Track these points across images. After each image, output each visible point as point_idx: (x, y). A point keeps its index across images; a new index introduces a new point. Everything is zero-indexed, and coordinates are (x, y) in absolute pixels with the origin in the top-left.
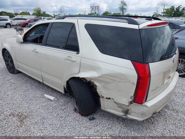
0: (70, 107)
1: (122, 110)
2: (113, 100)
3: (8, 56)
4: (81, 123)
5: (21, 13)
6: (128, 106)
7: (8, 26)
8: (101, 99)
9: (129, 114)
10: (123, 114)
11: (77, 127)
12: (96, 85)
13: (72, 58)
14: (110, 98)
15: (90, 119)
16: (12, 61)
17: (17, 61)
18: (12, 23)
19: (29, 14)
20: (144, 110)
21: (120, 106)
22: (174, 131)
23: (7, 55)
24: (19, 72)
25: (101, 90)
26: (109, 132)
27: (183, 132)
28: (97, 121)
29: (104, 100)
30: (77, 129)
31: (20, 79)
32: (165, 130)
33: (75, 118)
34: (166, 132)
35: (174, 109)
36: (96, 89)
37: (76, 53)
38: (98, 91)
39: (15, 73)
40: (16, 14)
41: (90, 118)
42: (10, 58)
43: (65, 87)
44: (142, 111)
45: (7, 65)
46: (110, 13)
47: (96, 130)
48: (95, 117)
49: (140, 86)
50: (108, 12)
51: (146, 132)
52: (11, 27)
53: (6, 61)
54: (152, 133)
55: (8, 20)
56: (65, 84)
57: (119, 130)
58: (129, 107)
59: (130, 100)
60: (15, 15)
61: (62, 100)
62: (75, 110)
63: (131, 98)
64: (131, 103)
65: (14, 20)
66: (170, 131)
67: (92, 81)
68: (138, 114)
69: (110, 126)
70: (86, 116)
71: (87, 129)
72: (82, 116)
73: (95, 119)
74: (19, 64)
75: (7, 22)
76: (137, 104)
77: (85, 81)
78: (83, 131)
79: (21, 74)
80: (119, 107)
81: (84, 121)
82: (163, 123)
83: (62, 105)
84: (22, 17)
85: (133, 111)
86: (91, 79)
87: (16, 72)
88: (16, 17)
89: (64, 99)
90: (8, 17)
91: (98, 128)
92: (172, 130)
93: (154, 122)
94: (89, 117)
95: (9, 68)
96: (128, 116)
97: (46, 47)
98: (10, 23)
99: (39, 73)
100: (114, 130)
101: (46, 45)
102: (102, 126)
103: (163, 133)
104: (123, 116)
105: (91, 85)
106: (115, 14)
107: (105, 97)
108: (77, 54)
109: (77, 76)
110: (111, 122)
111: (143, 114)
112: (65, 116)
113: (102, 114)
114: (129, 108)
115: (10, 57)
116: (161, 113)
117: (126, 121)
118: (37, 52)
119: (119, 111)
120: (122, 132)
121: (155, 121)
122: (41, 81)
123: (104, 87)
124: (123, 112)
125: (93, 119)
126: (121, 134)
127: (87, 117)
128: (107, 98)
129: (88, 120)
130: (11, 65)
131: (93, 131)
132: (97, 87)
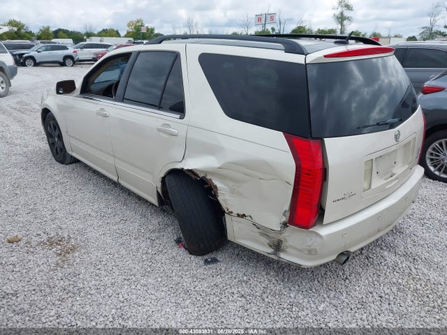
0: (169, 236)
1: (267, 241)
2: (250, 219)
3: (53, 125)
4: (186, 268)
5: (100, 32)
6: (280, 232)
7: (69, 62)
8: (227, 217)
9: (283, 251)
10: (270, 250)
11: (174, 274)
12: (216, 187)
13: (170, 127)
14: (244, 215)
15: (206, 262)
16: (60, 137)
17: (70, 136)
18: (77, 55)
19: (117, 34)
20: (313, 243)
21: (264, 231)
22: (391, 298)
23: (52, 123)
24: (76, 161)
25: (227, 197)
26: (240, 290)
27: (412, 302)
28: (221, 266)
29: (233, 218)
30: (174, 278)
31: (76, 176)
32: (371, 295)
33: (173, 257)
34: (371, 299)
35: (409, 253)
36: (215, 196)
37: (178, 116)
38: (220, 198)
39: (67, 162)
40: (89, 35)
41: (206, 259)
42: (57, 130)
43: (160, 191)
44: (309, 246)
45: (52, 145)
46: (309, 29)
47: (212, 284)
48: (218, 259)
49: (300, 187)
50: (304, 28)
51: (325, 296)
52: (74, 64)
53: (49, 135)
54: (338, 298)
55: (68, 49)
56: (159, 185)
57: (263, 285)
58: (283, 235)
59: (284, 219)
60: (85, 37)
61: (156, 221)
62: (178, 241)
63: (284, 214)
64: (285, 225)
65: (81, 48)
66: (381, 297)
67: (208, 177)
68: (300, 250)
69: (245, 278)
70: (200, 255)
71: (195, 279)
72: (191, 254)
73: (218, 261)
74: (73, 142)
75: (65, 52)
76: (297, 228)
77: (193, 176)
78: (185, 284)
79: (78, 164)
80: (262, 234)
81: (194, 264)
82: (371, 279)
83: (154, 231)
84: (100, 41)
85: (290, 244)
86: (206, 173)
87: (68, 160)
88: (88, 42)
89: (160, 219)
90: (71, 41)
91: (218, 280)
92: (387, 296)
93: (349, 277)
94: (206, 257)
95: (55, 151)
96: (281, 256)
97: (124, 105)
98: (74, 55)
99: (110, 160)
100: (252, 285)
101: (123, 99)
102: (230, 276)
103: (364, 301)
104: (271, 256)
105: (205, 186)
106: (323, 31)
107: (235, 212)
108: (180, 118)
109: (179, 166)
110: (250, 270)
111: (311, 252)
112: (153, 253)
113: (236, 252)
114: (281, 237)
115: (56, 127)
116: (371, 260)
117: (286, 270)
118: (106, 116)
119: (263, 244)
120: (268, 291)
121: (353, 275)
122: (115, 179)
123: (233, 191)
124: (270, 246)
125: (214, 261)
126: (266, 295)
127: (200, 258)
128: (238, 215)
129: (202, 262)
130: (58, 144)
131: (206, 286)
132: (219, 192)
